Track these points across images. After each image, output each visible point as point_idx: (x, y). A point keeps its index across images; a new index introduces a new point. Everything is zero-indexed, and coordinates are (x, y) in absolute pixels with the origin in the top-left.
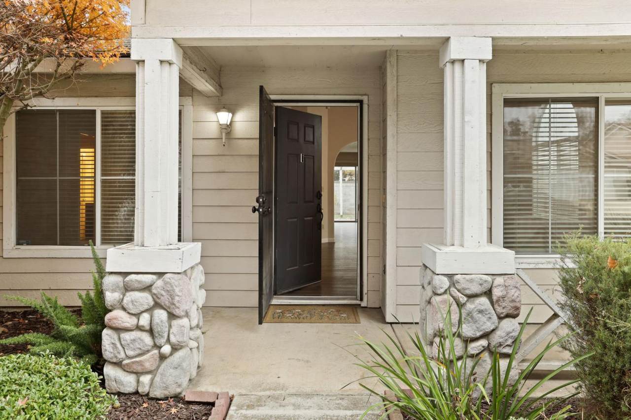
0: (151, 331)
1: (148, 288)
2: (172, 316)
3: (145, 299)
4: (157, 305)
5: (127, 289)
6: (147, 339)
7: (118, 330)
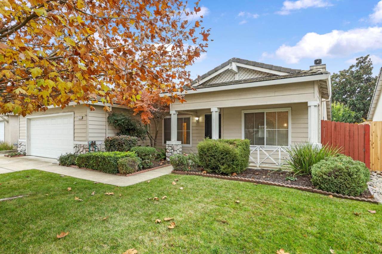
0: (171, 153)
1: (171, 147)
2: (174, 151)
3: (170, 148)
4: (172, 149)
5: (169, 147)
6: (171, 154)
7: (168, 152)
